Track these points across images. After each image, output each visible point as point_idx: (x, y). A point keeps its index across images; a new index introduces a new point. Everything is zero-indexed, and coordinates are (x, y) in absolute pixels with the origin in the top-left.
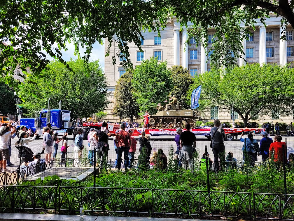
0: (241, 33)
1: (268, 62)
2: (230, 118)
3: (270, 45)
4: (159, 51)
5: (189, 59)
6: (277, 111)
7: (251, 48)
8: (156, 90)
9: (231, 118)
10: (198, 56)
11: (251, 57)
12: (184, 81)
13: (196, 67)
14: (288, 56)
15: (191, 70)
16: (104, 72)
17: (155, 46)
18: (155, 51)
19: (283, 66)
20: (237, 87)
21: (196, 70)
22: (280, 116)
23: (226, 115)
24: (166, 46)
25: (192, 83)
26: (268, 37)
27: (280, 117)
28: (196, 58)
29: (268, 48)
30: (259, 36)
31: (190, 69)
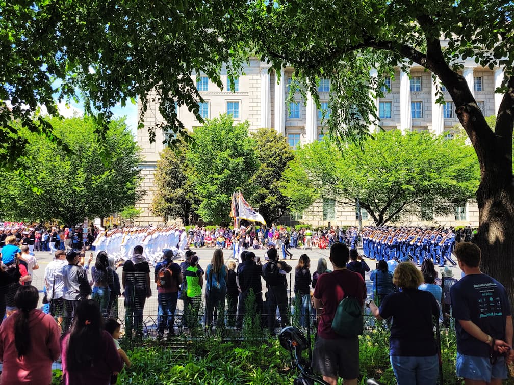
0: (371, 85)
1: (415, 125)
2: (355, 218)
3: (418, 98)
4: (235, 103)
5: (286, 118)
6: (430, 206)
7: (386, 102)
8: (230, 172)
9: (357, 218)
10: (301, 113)
11: (387, 117)
12: (277, 155)
13: (298, 131)
14: (445, 117)
15: (289, 136)
16: (136, 137)
17: (229, 94)
18: (228, 102)
19: (437, 135)
20: (366, 167)
21: (298, 136)
22: (434, 216)
23: (349, 214)
24: (246, 94)
25: (291, 158)
26: (414, 85)
27: (434, 218)
28: (298, 116)
29: (414, 103)
30: (399, 83)
31: (289, 134)
